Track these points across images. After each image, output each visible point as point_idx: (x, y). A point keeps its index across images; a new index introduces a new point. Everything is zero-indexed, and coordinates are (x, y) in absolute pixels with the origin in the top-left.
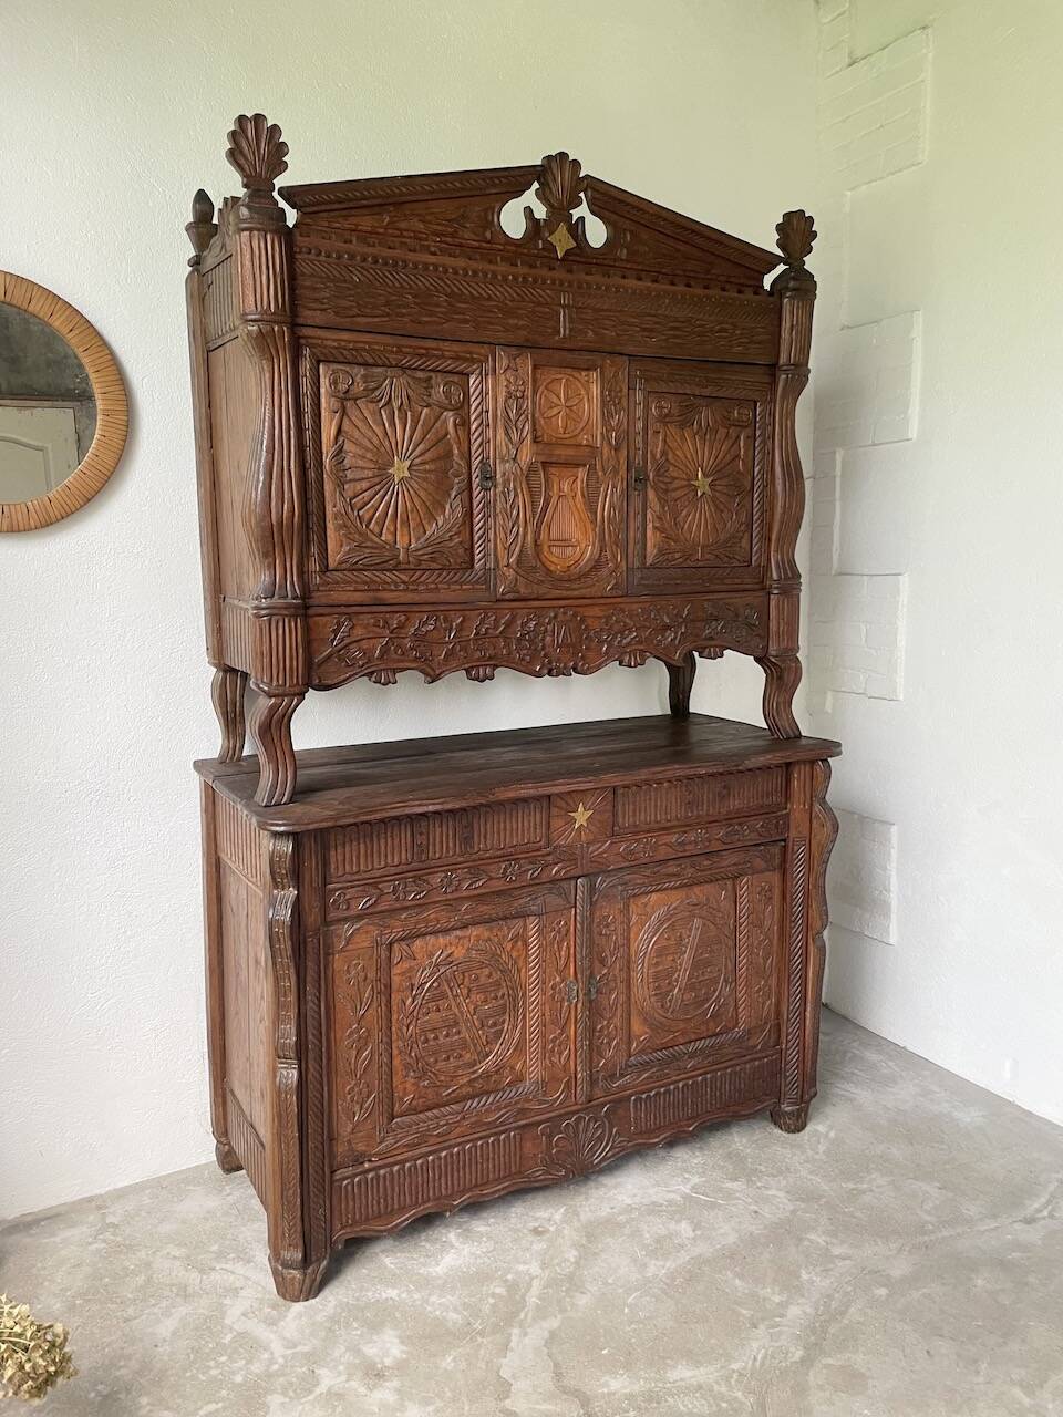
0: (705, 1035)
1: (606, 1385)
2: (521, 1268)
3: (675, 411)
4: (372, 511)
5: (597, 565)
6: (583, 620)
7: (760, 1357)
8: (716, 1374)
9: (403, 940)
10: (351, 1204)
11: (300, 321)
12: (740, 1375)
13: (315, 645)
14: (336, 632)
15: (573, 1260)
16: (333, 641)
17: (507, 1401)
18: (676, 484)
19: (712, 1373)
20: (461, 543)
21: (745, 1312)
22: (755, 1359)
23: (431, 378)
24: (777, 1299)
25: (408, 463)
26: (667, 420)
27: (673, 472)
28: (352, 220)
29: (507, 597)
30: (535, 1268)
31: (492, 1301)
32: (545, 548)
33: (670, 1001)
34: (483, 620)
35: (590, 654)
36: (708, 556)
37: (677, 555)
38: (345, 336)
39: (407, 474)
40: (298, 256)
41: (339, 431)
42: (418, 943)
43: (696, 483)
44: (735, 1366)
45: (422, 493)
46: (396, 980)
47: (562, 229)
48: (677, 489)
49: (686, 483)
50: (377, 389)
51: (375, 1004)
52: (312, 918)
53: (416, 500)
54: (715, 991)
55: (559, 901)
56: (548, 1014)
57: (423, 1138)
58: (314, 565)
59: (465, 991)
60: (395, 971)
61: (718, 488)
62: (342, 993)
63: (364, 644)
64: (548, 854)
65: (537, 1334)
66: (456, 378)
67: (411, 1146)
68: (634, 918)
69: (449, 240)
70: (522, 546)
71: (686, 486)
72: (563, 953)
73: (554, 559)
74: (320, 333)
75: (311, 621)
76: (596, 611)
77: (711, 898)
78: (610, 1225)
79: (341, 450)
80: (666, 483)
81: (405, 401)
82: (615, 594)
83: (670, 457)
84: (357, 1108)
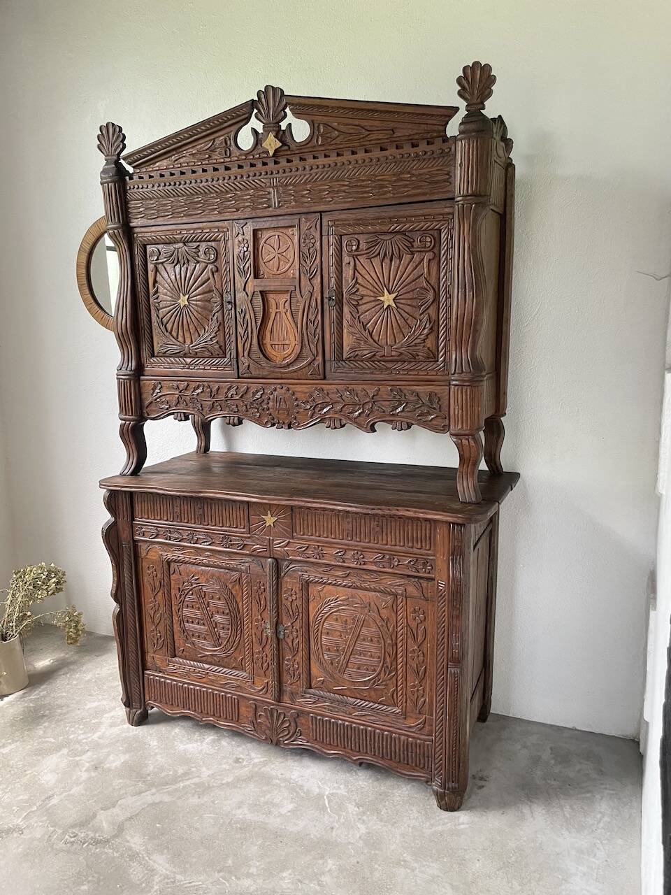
0: (366, 698)
1: (132, 837)
2: (204, 769)
3: (363, 246)
4: (171, 324)
5: (299, 358)
6: (293, 394)
7: (193, 884)
8: (168, 872)
9: (174, 561)
10: (153, 690)
11: (132, 224)
12: (173, 883)
13: (144, 396)
14: (154, 389)
15: (224, 782)
16: (152, 394)
17: (103, 811)
18: (366, 299)
19: (166, 870)
20: (217, 342)
21: (230, 862)
22: (190, 883)
23: (199, 246)
24: (253, 870)
25: (187, 296)
26: (356, 253)
27: (362, 291)
28: (157, 164)
29: (245, 375)
30: (205, 772)
31: (171, 773)
32: (269, 346)
33: (338, 663)
34: (229, 389)
35: (299, 416)
36: (394, 353)
37: (366, 352)
38: (153, 229)
39: (187, 303)
40: (129, 191)
41: (155, 282)
42: (183, 567)
43: (381, 298)
44: (179, 877)
45: (195, 313)
46: (172, 582)
47: (271, 136)
48: (365, 303)
49: (373, 299)
50: (170, 257)
51: (161, 591)
52: (125, 534)
53: (193, 317)
54: (374, 670)
55: (259, 569)
56: (253, 636)
57: (188, 675)
58: (145, 354)
59: (206, 603)
60: (172, 577)
61: (402, 301)
62: (147, 580)
63: (168, 398)
64: (249, 538)
65: (157, 798)
66: (213, 244)
67: (181, 676)
68: (311, 598)
69: (207, 162)
70: (251, 344)
71: (373, 301)
72: (262, 602)
73: (275, 353)
74: (143, 230)
75: (142, 383)
76: (304, 388)
77: (372, 604)
78: (266, 780)
79: (156, 292)
80: (356, 301)
81: (186, 261)
82: (314, 378)
83: (360, 280)
84: (155, 642)
